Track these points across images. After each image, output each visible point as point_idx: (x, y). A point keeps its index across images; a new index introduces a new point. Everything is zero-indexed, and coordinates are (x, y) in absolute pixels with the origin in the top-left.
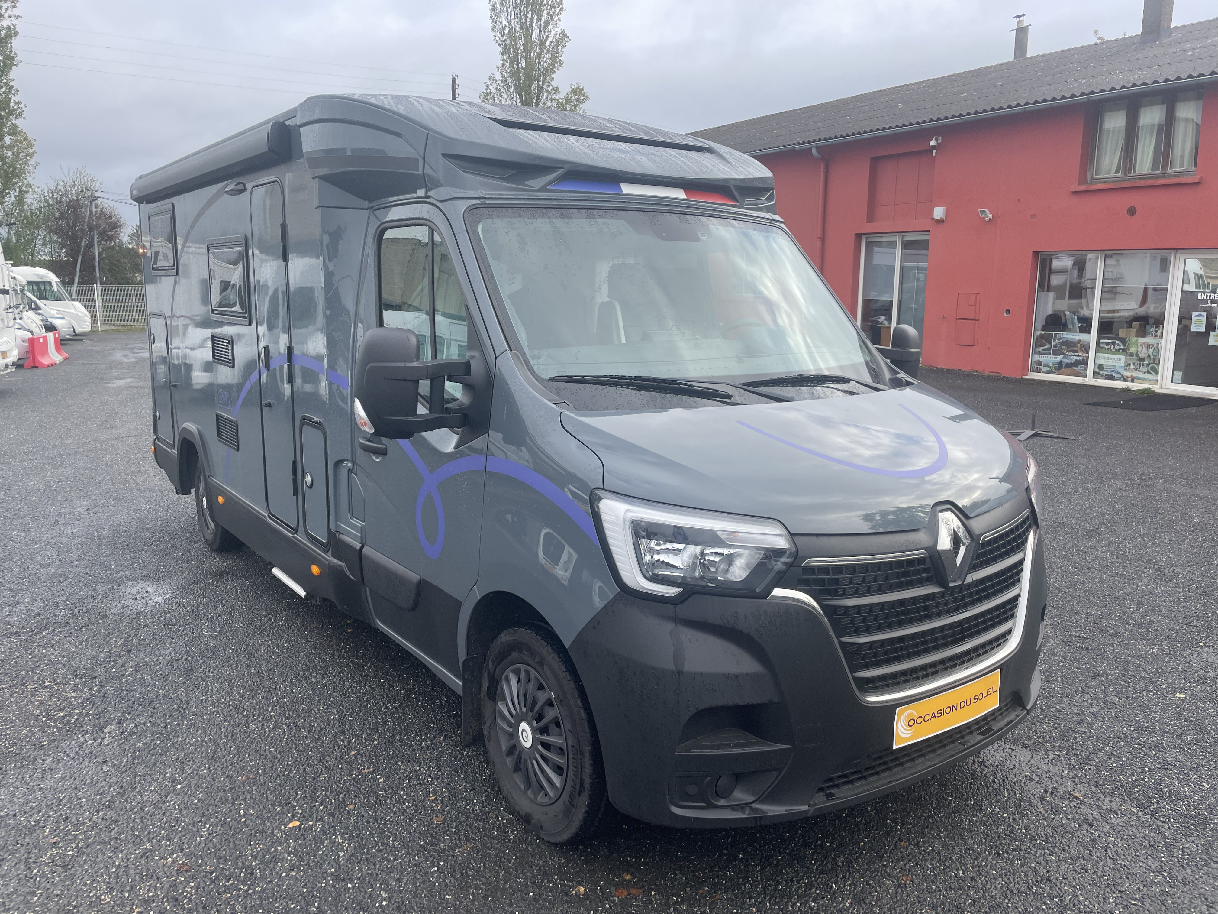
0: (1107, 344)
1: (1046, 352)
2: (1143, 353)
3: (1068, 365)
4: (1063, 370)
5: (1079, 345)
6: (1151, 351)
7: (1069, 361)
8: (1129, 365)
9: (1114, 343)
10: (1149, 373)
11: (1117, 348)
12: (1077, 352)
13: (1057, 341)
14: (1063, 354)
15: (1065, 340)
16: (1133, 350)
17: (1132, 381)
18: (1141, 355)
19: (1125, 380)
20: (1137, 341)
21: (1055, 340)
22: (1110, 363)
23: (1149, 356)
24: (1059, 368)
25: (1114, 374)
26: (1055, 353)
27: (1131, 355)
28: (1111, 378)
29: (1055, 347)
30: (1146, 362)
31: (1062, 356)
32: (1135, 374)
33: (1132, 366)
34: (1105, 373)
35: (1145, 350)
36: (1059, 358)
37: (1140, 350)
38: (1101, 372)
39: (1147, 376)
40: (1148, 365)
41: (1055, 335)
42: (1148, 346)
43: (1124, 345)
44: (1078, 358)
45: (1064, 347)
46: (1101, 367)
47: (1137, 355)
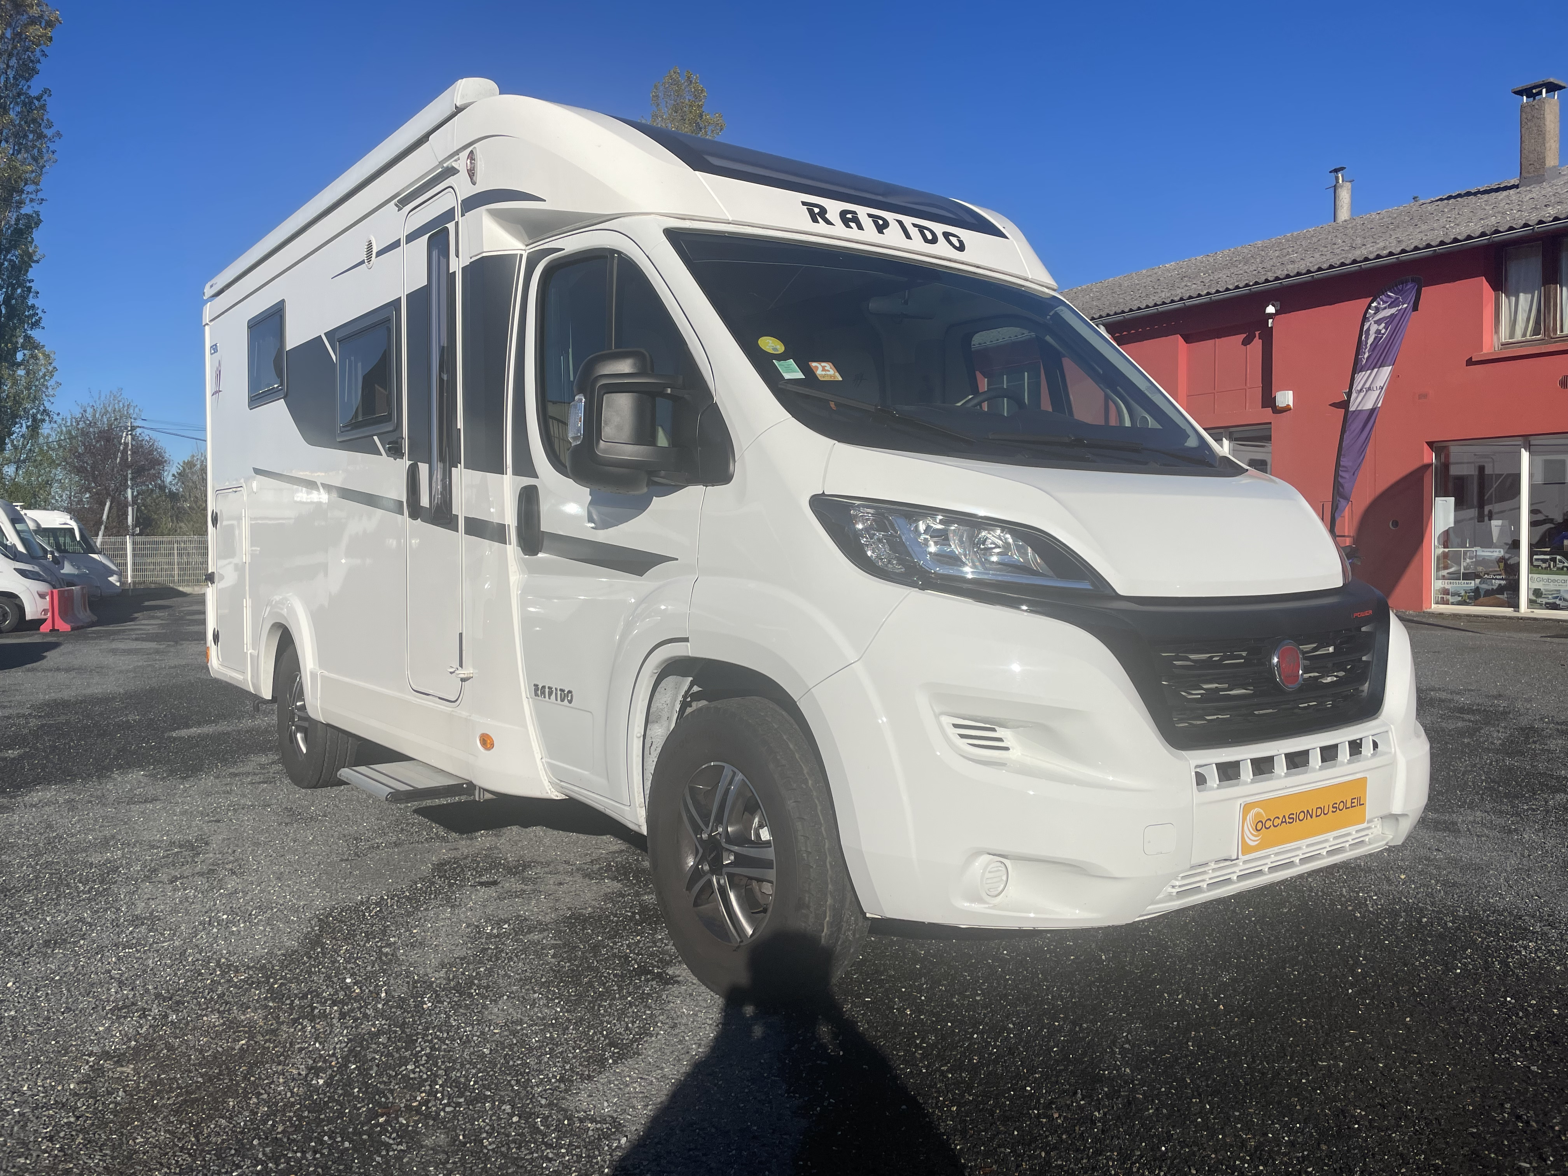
1: (1454, 576)
3: (1488, 593)
5: (1502, 565)
7: (1490, 588)
12: (1500, 573)
13: (1468, 561)
14: (1480, 577)
15: (1480, 558)
21: (1465, 559)
22: (1552, 587)
24: (1476, 596)
25: (1558, 602)
26: (1465, 577)
28: (1554, 606)
29: (1465, 569)
31: (1478, 581)
34: (1544, 601)
36: (1473, 584)
38: (1539, 600)
41: (1465, 553)
44: (1504, 582)
45: (1480, 568)
46: (1537, 593)
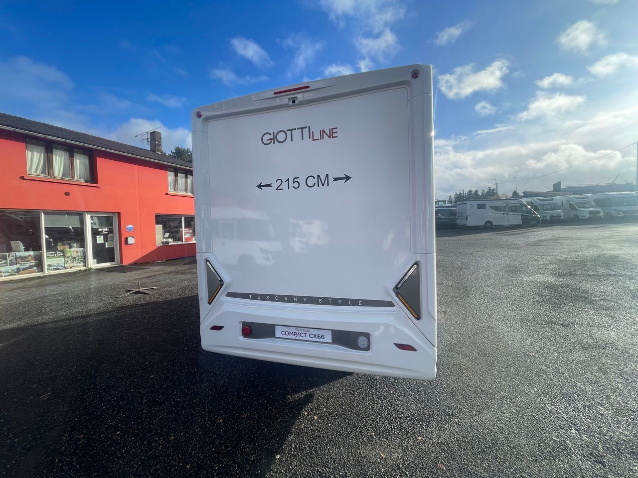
0: (52, 254)
1: (4, 265)
2: (75, 255)
3: (24, 269)
4: (21, 272)
5: (30, 258)
6: (79, 254)
7: (25, 267)
8: (68, 261)
9: (56, 253)
10: (79, 263)
11: (59, 255)
12: (29, 261)
13: (11, 258)
14: (20, 264)
15: (19, 256)
16: (69, 254)
17: (71, 268)
18: (74, 257)
19: (67, 269)
20: (70, 250)
21: (9, 257)
22: (56, 262)
23: (78, 256)
24: (18, 270)
25: (58, 267)
26: (10, 264)
27: (68, 257)
28: (57, 269)
29: (10, 261)
30: (77, 259)
31: (18, 265)
32: (72, 265)
33: (69, 262)
34: (53, 268)
35: (75, 254)
36: (15, 267)
37: (73, 254)
38: (50, 268)
39: (79, 264)
40: (78, 260)
41: (9, 255)
42: (77, 252)
43: (64, 253)
44: (31, 264)
45: (19, 260)
46: (49, 266)
47: (72, 256)
